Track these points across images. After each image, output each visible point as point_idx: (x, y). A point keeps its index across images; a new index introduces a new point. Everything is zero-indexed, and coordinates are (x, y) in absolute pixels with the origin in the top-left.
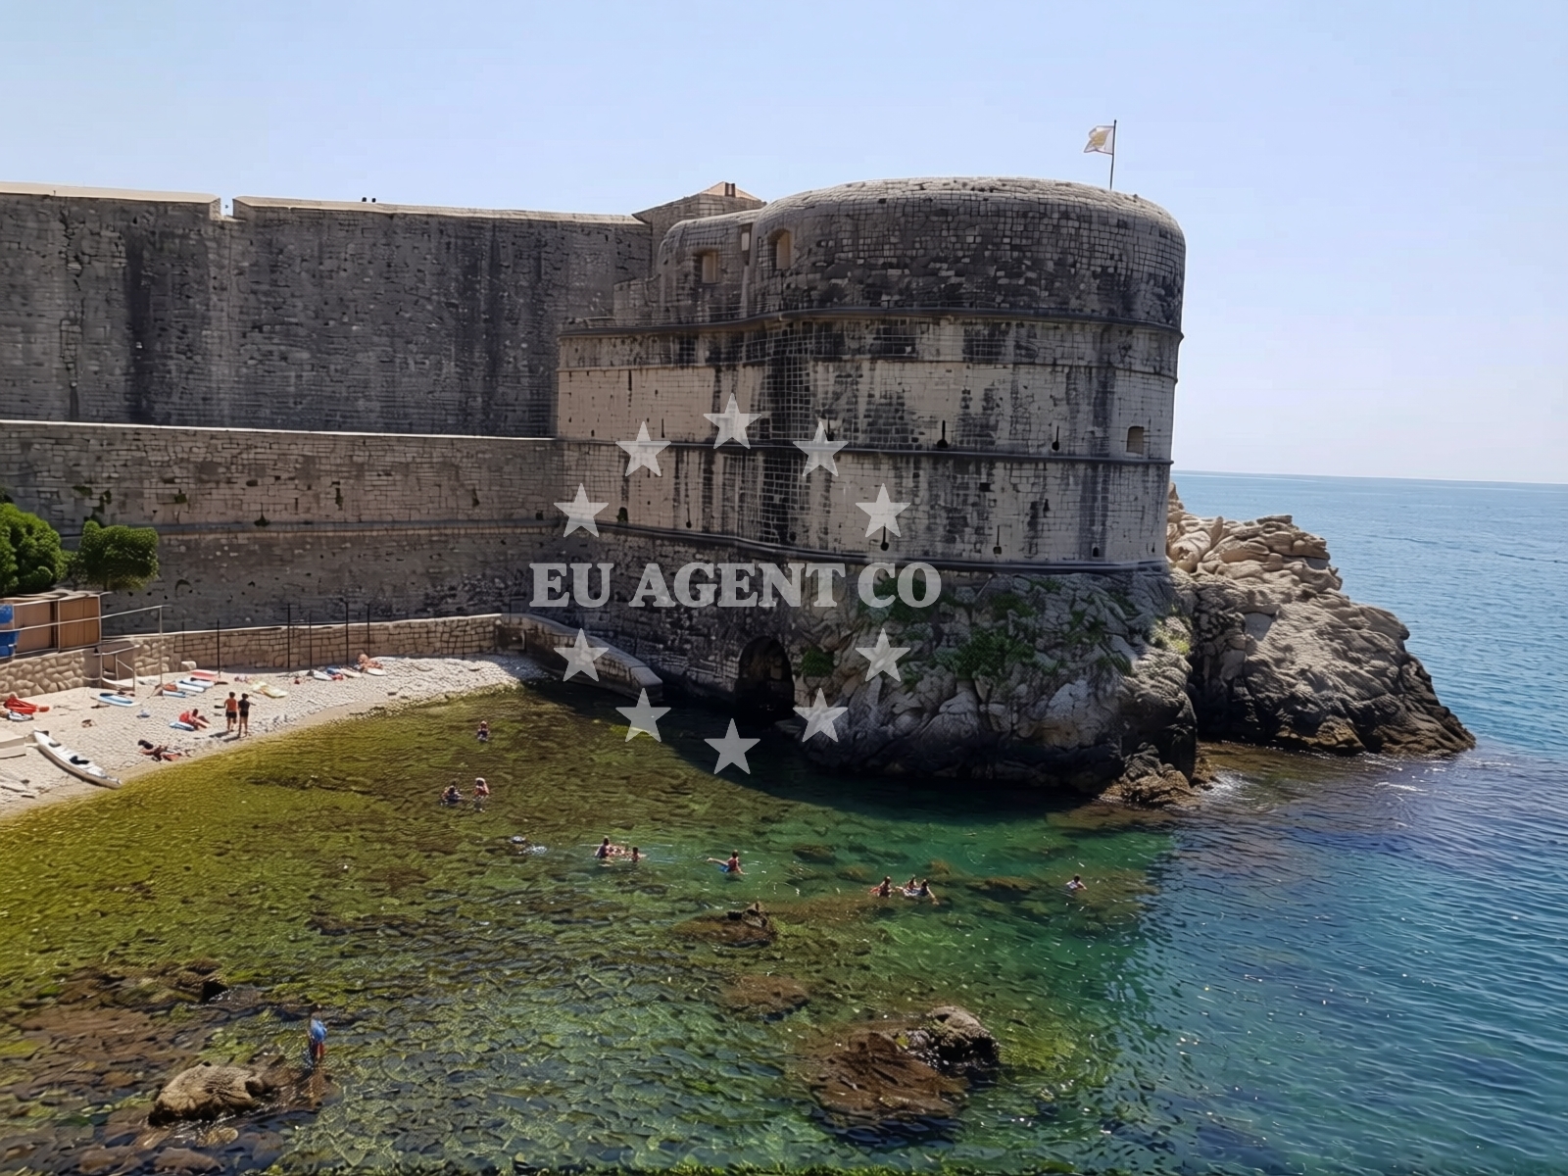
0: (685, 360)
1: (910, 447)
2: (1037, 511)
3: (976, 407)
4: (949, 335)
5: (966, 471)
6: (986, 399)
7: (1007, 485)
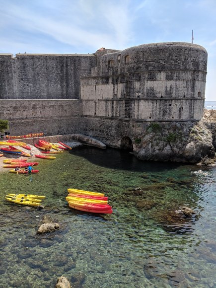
0: (107, 83)
1: (155, 98)
2: (181, 109)
3: (168, 89)
4: (163, 75)
5: (167, 102)
6: (170, 87)
7: (175, 104)
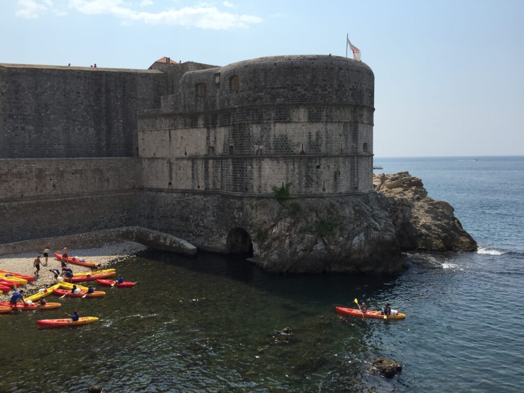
0: (194, 125)
1: (291, 154)
2: (336, 174)
3: (314, 138)
4: (302, 113)
5: (312, 162)
6: (317, 135)
7: (326, 166)
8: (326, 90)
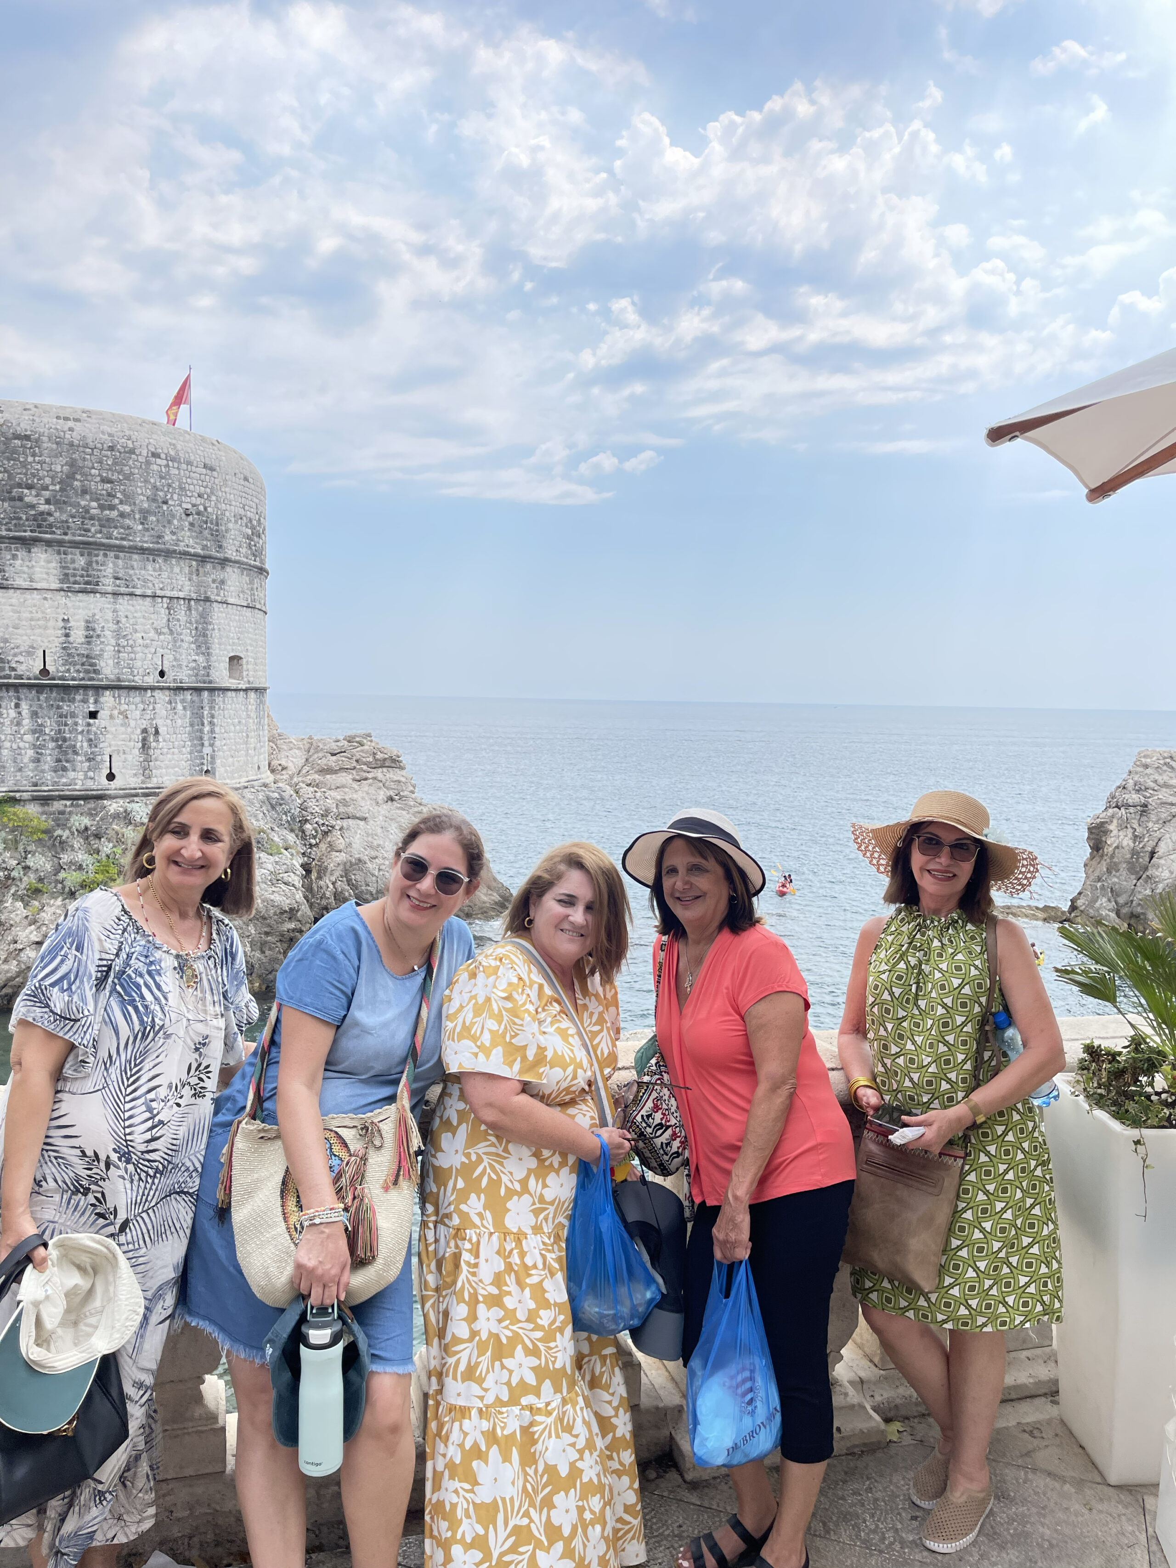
1: (9, 677)
2: (148, 736)
3: (78, 635)
4: (42, 563)
5: (73, 701)
6: (88, 628)
7: (116, 712)
8: (112, 508)
